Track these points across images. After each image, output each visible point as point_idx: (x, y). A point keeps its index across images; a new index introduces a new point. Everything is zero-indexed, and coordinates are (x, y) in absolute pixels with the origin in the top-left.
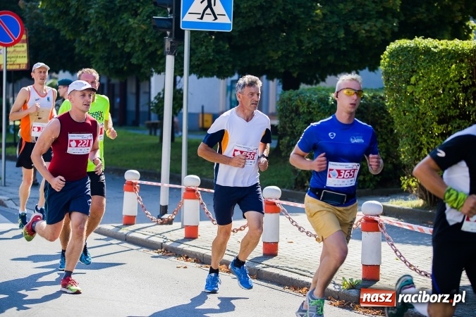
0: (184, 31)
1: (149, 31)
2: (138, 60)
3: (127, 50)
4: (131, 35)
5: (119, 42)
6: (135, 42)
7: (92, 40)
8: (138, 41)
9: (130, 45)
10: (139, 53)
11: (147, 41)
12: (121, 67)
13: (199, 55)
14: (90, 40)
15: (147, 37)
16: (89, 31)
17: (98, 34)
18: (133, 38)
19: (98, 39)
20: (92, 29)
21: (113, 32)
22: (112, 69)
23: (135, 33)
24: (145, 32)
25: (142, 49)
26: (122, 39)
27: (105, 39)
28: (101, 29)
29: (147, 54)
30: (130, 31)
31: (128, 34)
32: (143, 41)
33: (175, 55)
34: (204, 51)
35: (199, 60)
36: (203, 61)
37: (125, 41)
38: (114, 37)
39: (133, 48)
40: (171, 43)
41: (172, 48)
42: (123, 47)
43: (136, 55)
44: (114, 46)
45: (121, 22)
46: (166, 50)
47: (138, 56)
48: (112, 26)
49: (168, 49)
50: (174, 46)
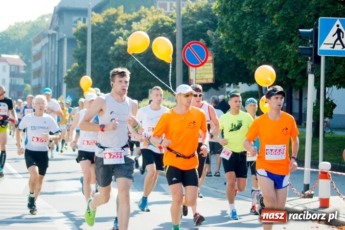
0: (320, 57)
2: (292, 76)
3: (285, 68)
4: (288, 57)
5: (279, 62)
6: (291, 62)
9: (286, 64)
10: (293, 70)
11: (299, 61)
12: (281, 80)
13: (339, 71)
14: (258, 61)
15: (299, 58)
16: (256, 55)
17: (263, 56)
18: (289, 59)
19: (264, 60)
20: (259, 53)
21: (274, 55)
23: (290, 55)
25: (296, 68)
26: (281, 60)
27: (268, 61)
28: (265, 53)
29: (299, 71)
30: (287, 54)
31: (285, 56)
32: (296, 61)
33: (315, 74)
34: (342, 69)
35: (338, 75)
36: (341, 76)
37: (283, 62)
38: (275, 59)
39: (289, 66)
40: (312, 65)
41: (312, 68)
42: (281, 66)
43: (291, 72)
44: (276, 65)
45: (281, 47)
46: (308, 71)
47: (293, 72)
48: (273, 50)
49: (310, 70)
50: (314, 68)
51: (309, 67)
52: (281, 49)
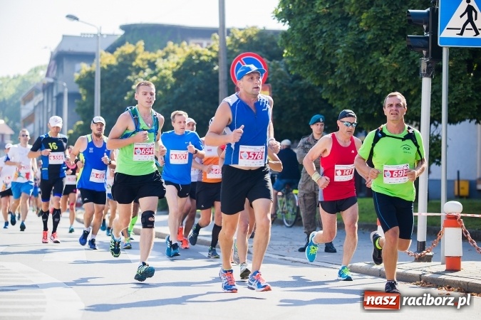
0: (441, 48)
1: (402, 70)
3: (377, 91)
4: (382, 74)
5: (369, 83)
6: (386, 82)
7: (340, 83)
8: (389, 81)
9: (380, 86)
11: (399, 80)
12: (371, 112)
13: (457, 93)
14: (338, 83)
15: (399, 76)
16: (336, 74)
17: (346, 76)
18: (384, 78)
19: (347, 81)
20: (340, 71)
21: (363, 72)
23: (386, 72)
24: (397, 70)
26: (372, 80)
27: (353, 82)
28: (349, 70)
30: (381, 71)
31: (378, 74)
32: (395, 81)
33: (431, 77)
34: (462, 89)
35: (456, 98)
36: (461, 100)
37: (375, 82)
38: (363, 78)
40: (428, 63)
41: (429, 69)
44: (364, 89)
45: (371, 61)
46: (422, 72)
48: (361, 66)
49: (424, 71)
50: (431, 67)
51: (424, 66)
52: (371, 64)
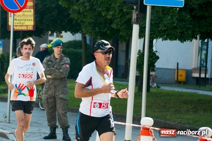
0: (146, 6)
2: (117, 25)
3: (109, 17)
4: (113, 5)
5: (103, 11)
6: (115, 11)
7: (82, 9)
9: (111, 13)
10: (118, 20)
11: (125, 10)
12: (105, 31)
13: (166, 22)
15: (125, 7)
18: (114, 7)
21: (99, 3)
22: (98, 32)
23: (116, 4)
25: (121, 17)
26: (105, 9)
27: (92, 9)
29: (124, 20)
31: (110, 5)
32: (122, 10)
33: (140, 24)
34: (169, 20)
35: (165, 26)
36: (168, 27)
39: (113, 15)
40: (137, 15)
41: (137, 18)
42: (105, 15)
43: (116, 21)
44: (100, 14)
46: (133, 21)
47: (118, 22)
49: (135, 20)
50: (139, 18)
51: (134, 16)
